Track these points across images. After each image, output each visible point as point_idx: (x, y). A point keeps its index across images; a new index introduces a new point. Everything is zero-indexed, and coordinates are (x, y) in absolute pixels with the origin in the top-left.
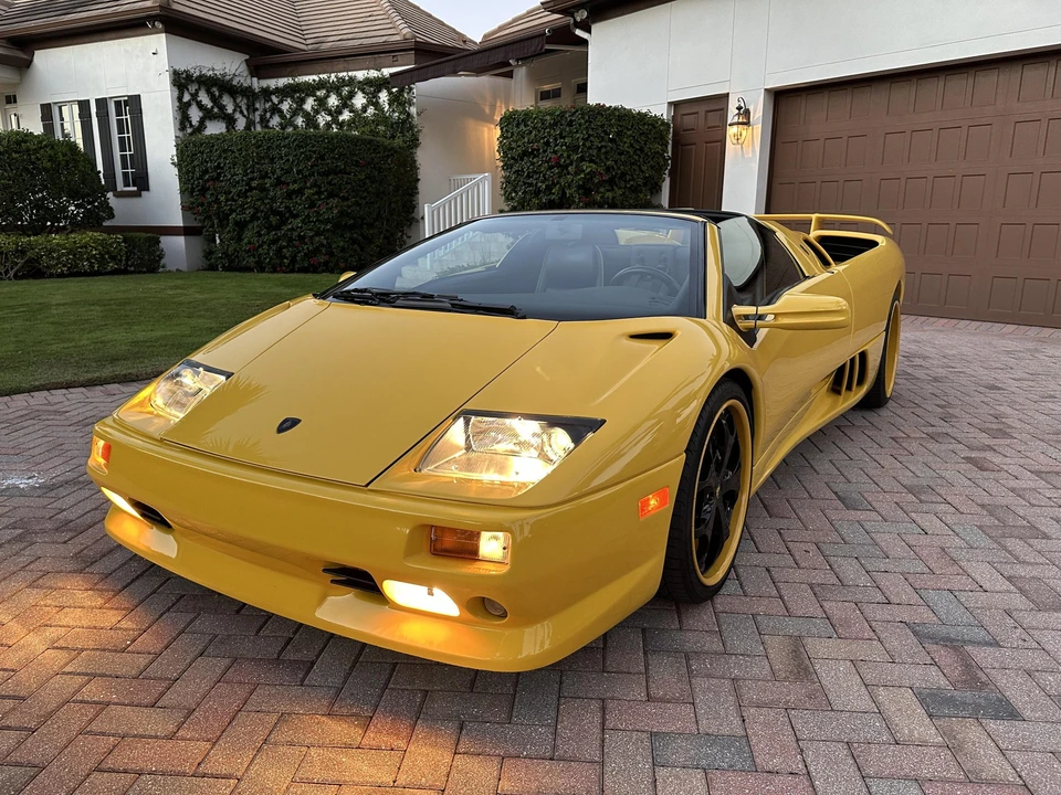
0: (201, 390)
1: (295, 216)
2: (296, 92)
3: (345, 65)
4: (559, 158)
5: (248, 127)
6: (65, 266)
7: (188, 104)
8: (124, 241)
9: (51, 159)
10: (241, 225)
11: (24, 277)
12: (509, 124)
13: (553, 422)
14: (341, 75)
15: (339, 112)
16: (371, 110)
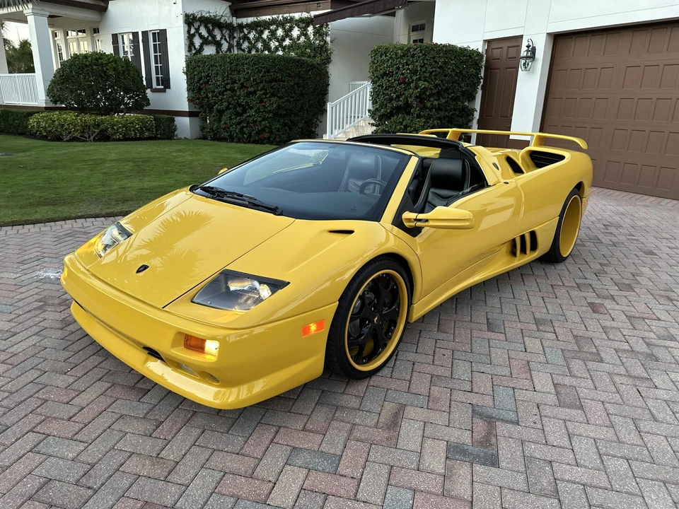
1: (251, 108)
2: (258, 26)
3: (289, 9)
4: (405, 78)
5: (229, 49)
6: (121, 134)
7: (194, 35)
8: (155, 120)
9: (115, 70)
10: (221, 112)
11: (99, 140)
12: (376, 54)
13: (262, 281)
14: (285, 15)
15: (283, 40)
16: (302, 39)
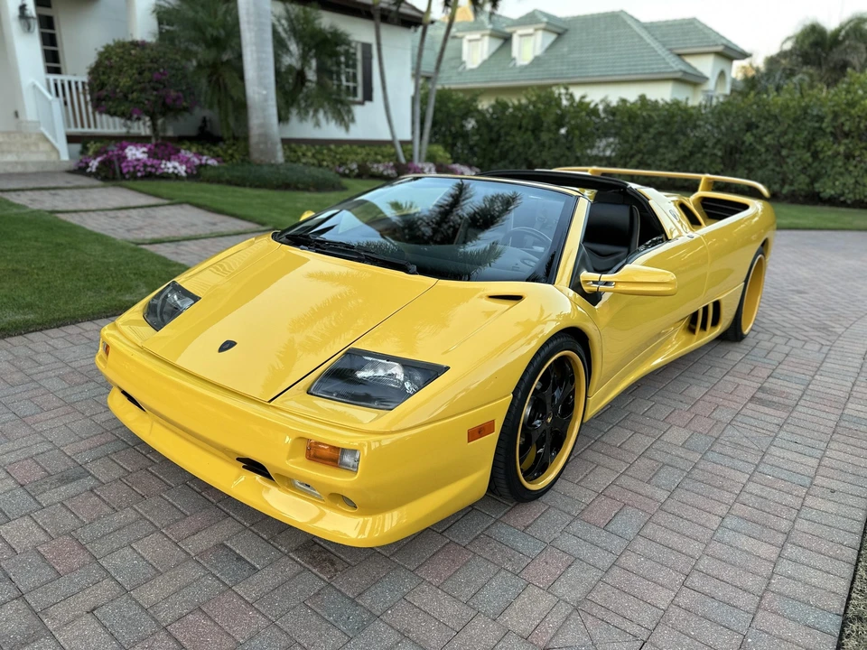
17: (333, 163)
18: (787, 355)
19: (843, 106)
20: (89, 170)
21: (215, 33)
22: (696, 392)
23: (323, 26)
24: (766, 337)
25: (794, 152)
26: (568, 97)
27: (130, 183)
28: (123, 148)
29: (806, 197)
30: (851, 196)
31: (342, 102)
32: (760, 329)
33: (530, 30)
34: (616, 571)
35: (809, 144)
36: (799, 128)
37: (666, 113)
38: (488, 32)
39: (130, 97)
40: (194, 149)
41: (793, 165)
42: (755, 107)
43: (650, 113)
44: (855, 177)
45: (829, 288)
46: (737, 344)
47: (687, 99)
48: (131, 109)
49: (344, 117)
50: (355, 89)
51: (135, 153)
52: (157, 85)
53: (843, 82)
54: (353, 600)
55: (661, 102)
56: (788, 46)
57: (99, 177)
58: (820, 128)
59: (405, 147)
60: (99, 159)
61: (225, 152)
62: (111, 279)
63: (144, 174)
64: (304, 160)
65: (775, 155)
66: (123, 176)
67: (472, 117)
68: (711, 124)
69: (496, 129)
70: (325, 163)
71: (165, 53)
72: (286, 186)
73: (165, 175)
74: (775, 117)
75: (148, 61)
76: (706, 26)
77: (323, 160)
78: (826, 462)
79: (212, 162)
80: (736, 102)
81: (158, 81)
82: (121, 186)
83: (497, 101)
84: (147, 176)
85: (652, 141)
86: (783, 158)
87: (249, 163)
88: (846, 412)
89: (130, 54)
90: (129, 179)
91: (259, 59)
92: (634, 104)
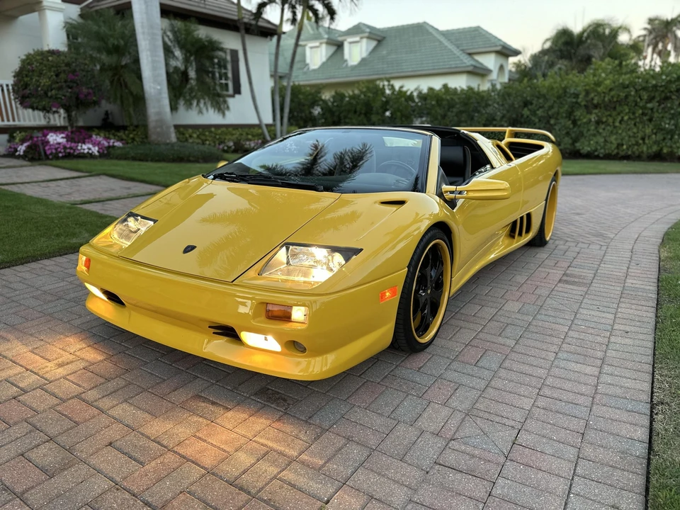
0: (139, 229)
13: (335, 249)
17: (214, 142)
18: (578, 253)
19: (592, 86)
20: (17, 153)
21: (116, 43)
22: (520, 279)
23: (200, 36)
24: (562, 242)
25: (560, 121)
26: (390, 87)
27: (54, 162)
28: (45, 135)
29: (570, 154)
30: (602, 151)
31: (219, 95)
32: (555, 238)
33: (357, 39)
34: (490, 390)
35: (570, 114)
36: (561, 103)
37: (464, 96)
38: (325, 40)
39: (49, 94)
40: (102, 135)
41: (559, 130)
42: (529, 89)
43: (452, 96)
44: (605, 137)
45: (598, 210)
46: (542, 248)
47: (479, 85)
48: (51, 103)
49: (221, 106)
50: (227, 85)
51: (55, 139)
52: (71, 84)
53: (591, 69)
54: (306, 422)
55: (459, 89)
56: (548, 45)
57: (27, 159)
58: (577, 103)
59: (269, 128)
60: (26, 144)
61: (128, 136)
62: (57, 228)
63: (64, 154)
64: (191, 141)
65: (546, 123)
66: (47, 157)
67: (318, 105)
68: (498, 103)
69: (337, 114)
70: (208, 142)
71: (76, 59)
72: (180, 159)
73: (81, 155)
74: (544, 96)
75: (63, 65)
76: (487, 32)
77: (206, 140)
78: (619, 315)
79: (118, 144)
80: (514, 86)
81: (72, 81)
82: (46, 165)
83: (336, 93)
84: (67, 156)
85: (456, 118)
86: (551, 125)
87: (149, 143)
88: (626, 284)
89: (48, 60)
90: (52, 159)
91: (153, 62)
92: (440, 90)
